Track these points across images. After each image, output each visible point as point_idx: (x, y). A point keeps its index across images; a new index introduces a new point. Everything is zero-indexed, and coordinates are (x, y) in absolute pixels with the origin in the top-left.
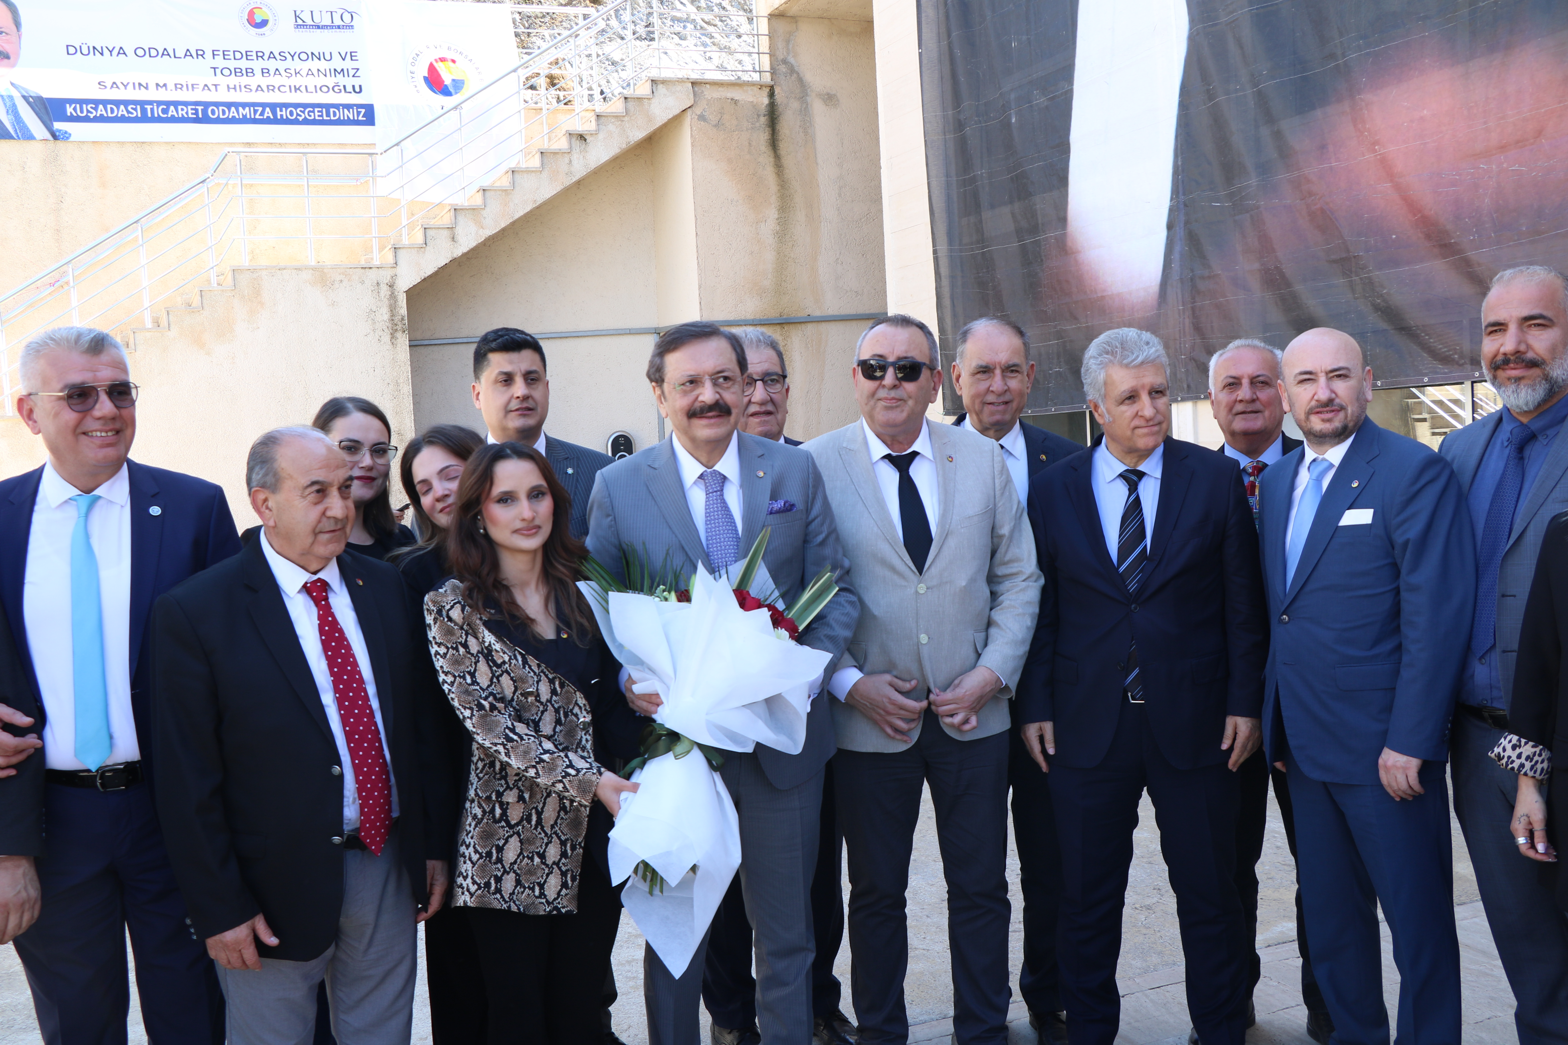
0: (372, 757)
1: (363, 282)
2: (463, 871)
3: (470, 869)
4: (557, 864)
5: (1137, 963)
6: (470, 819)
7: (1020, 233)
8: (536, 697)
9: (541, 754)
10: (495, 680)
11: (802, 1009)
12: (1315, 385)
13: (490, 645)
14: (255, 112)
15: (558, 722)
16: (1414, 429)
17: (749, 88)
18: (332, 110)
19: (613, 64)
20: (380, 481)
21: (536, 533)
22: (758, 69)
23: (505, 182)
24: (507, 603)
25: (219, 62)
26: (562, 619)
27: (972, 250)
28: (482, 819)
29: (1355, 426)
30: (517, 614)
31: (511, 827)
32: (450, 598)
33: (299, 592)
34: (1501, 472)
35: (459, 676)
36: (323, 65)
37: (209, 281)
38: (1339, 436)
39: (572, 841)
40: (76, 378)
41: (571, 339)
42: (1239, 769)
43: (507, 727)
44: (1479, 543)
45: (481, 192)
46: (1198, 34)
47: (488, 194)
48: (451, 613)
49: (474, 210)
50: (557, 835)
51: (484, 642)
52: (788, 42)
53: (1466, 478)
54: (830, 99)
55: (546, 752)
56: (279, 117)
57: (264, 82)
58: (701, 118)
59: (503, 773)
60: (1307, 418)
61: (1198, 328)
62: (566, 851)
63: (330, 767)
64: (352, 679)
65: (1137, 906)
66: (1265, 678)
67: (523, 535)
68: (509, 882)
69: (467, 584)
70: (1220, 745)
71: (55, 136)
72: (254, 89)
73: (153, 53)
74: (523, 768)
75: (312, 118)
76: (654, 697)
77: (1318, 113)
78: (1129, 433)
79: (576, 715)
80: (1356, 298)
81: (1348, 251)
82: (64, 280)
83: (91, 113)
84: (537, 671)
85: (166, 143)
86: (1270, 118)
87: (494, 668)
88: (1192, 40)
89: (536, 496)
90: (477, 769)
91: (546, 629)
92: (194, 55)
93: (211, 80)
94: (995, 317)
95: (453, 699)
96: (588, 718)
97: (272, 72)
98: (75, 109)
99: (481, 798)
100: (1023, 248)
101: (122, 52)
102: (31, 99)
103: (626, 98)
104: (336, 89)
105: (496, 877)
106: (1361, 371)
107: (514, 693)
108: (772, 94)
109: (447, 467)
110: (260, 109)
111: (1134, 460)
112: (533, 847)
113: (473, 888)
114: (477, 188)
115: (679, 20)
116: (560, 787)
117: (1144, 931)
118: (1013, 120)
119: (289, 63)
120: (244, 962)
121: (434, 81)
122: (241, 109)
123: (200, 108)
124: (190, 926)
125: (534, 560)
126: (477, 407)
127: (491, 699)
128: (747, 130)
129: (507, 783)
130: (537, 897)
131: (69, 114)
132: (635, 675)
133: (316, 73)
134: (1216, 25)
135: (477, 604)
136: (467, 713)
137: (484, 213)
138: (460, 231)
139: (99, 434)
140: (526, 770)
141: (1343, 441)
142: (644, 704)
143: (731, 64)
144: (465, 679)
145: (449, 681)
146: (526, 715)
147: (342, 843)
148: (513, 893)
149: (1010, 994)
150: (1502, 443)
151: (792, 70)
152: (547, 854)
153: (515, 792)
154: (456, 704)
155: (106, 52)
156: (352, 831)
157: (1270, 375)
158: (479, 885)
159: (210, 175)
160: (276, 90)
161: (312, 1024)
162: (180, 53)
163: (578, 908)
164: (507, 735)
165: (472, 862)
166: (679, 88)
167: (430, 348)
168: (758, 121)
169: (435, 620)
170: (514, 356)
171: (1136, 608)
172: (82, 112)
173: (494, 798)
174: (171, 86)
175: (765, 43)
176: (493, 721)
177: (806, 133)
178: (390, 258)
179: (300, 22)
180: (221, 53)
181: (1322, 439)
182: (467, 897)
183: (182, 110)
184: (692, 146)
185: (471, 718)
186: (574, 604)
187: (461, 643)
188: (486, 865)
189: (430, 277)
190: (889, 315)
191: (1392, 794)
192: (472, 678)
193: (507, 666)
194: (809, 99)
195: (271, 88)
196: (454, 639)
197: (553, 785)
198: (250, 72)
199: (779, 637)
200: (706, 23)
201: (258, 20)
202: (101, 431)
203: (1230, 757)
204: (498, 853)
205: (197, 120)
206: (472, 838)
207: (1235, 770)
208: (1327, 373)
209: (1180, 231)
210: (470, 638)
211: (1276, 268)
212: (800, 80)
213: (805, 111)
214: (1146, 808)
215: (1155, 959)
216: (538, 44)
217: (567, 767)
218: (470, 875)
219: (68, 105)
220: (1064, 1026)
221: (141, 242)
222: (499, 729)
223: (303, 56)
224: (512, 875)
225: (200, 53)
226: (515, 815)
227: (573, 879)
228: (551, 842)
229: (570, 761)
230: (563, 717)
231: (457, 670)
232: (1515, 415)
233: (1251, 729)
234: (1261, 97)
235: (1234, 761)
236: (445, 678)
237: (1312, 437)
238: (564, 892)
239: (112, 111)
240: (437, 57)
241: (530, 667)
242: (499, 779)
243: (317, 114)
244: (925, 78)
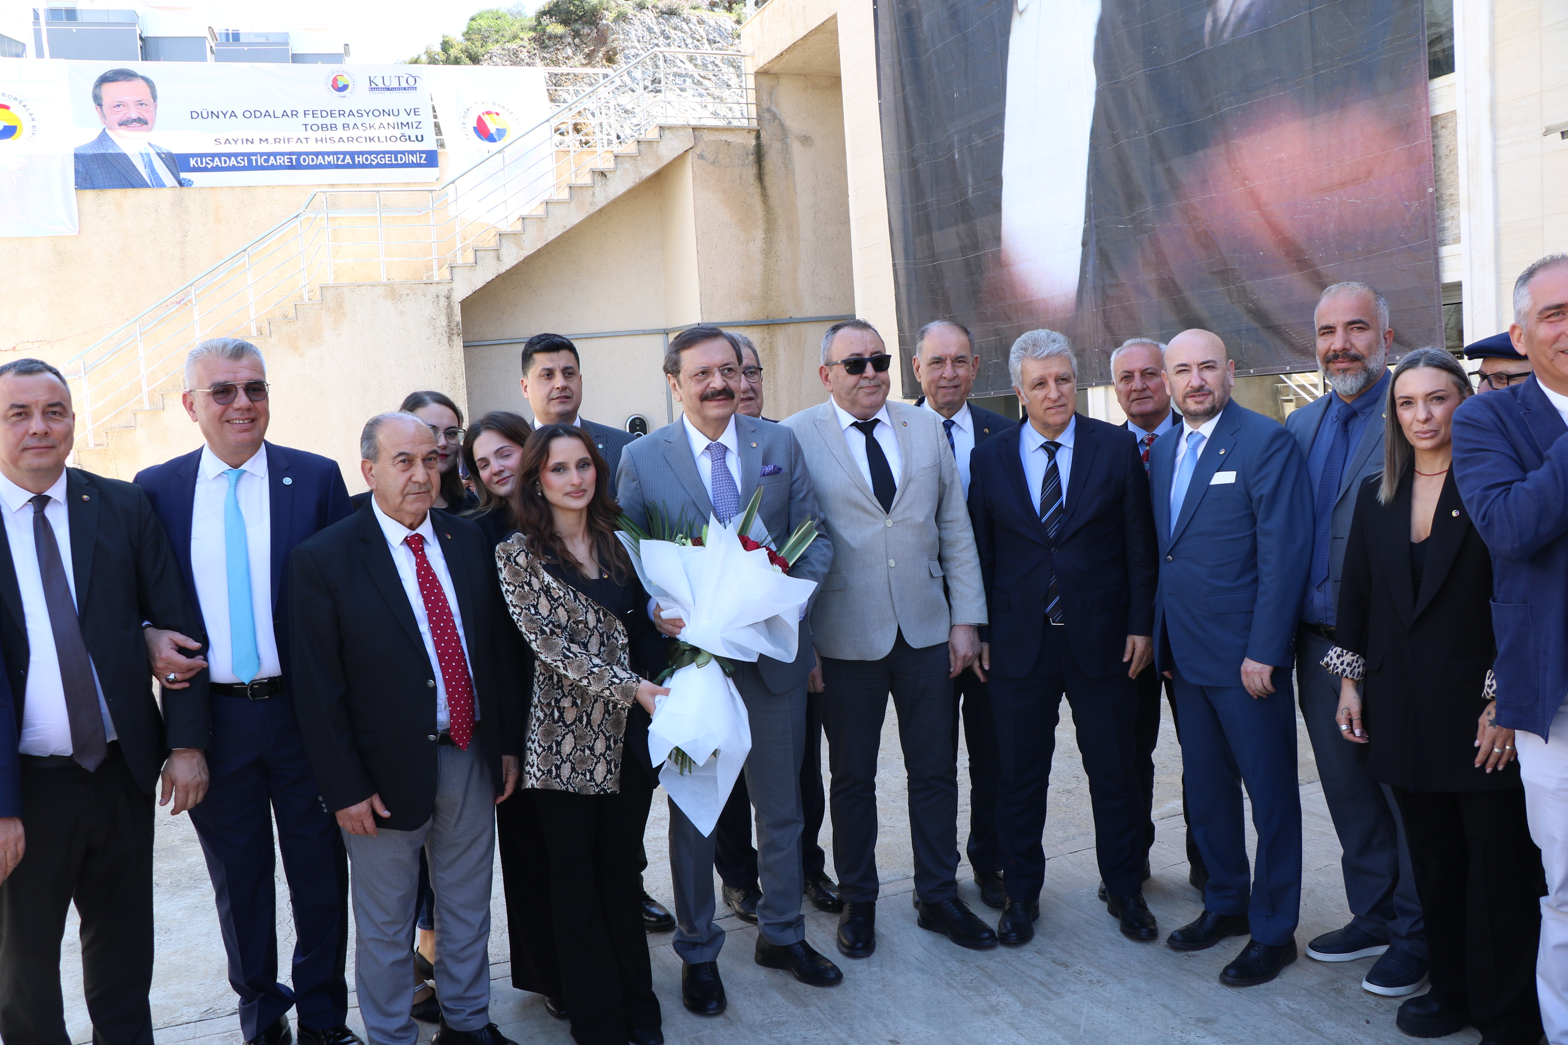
0: (459, 674)
1: (425, 295)
2: (530, 761)
3: (535, 759)
4: (603, 755)
5: (1060, 834)
6: (534, 720)
7: (963, 249)
8: (585, 624)
9: (592, 667)
10: (553, 611)
11: (795, 869)
12: (1190, 374)
13: (548, 584)
14: (338, 159)
15: (602, 644)
16: (1283, 407)
17: (740, 132)
18: (399, 156)
19: (625, 112)
20: (451, 458)
21: (583, 495)
22: (746, 115)
23: (540, 211)
24: (561, 550)
25: (310, 120)
26: (603, 563)
27: (925, 263)
28: (544, 720)
29: (1221, 406)
30: (568, 559)
31: (567, 726)
32: (517, 547)
33: (401, 544)
34: (1331, 442)
35: (525, 608)
36: (392, 120)
37: (301, 297)
38: (1209, 414)
39: (615, 737)
40: (221, 378)
41: (595, 339)
42: (1137, 677)
43: (564, 647)
44: (1316, 497)
45: (521, 220)
46: (1104, 90)
47: (526, 221)
48: (518, 559)
49: (515, 235)
50: (603, 732)
51: (544, 581)
52: (771, 94)
53: (1306, 447)
54: (806, 140)
55: (595, 666)
56: (357, 163)
57: (345, 134)
58: (701, 156)
59: (560, 685)
60: (1184, 401)
61: (1108, 327)
62: (610, 745)
63: (427, 681)
64: (442, 612)
65: (1060, 790)
66: (1155, 605)
67: (572, 497)
68: (566, 770)
69: (529, 536)
70: (1122, 658)
71: (181, 184)
72: (337, 140)
73: (258, 114)
74: (578, 679)
75: (384, 162)
76: (677, 621)
77: (1200, 154)
78: (1041, 413)
79: (616, 639)
80: (1233, 303)
81: (1226, 265)
82: (188, 298)
83: (209, 164)
84: (585, 604)
85: (267, 186)
86: (1162, 158)
87: (552, 602)
88: (1099, 94)
89: (583, 467)
90: (539, 681)
91: (591, 571)
92: (290, 115)
93: (303, 134)
94: (945, 319)
95: (520, 626)
96: (626, 641)
97: (351, 127)
98: (196, 162)
99: (543, 704)
100: (967, 261)
101: (233, 114)
102: (163, 155)
103: (638, 142)
104: (403, 138)
105: (556, 765)
106: (1225, 363)
107: (568, 621)
108: (758, 137)
109: (502, 448)
110: (342, 156)
111: (1051, 435)
112: (584, 742)
113: (538, 774)
114: (517, 216)
115: (680, 75)
116: (607, 692)
117: (1065, 809)
118: (957, 156)
119: (365, 119)
120: (365, 829)
121: (482, 131)
122: (326, 157)
123: (294, 157)
124: (322, 802)
125: (580, 517)
126: (526, 397)
127: (550, 626)
128: (738, 166)
129: (563, 692)
130: (588, 781)
131: (192, 166)
132: (662, 604)
133: (386, 126)
134: (1118, 82)
135: (538, 552)
136: (533, 637)
137: (523, 237)
138: (503, 252)
139: (237, 422)
140: (580, 680)
141: (1212, 418)
142: (670, 627)
143: (723, 110)
144: (529, 610)
145: (517, 612)
146: (578, 639)
147: (436, 740)
148: (570, 778)
149: (959, 858)
150: (1332, 419)
151: (775, 117)
152: (595, 747)
153: (570, 698)
154: (523, 630)
155: (221, 115)
156: (444, 730)
157: (1156, 367)
158: (543, 772)
159: (302, 211)
160: (355, 141)
161: (416, 879)
162: (279, 114)
163: (620, 790)
164: (564, 653)
165: (537, 754)
166: (682, 132)
167: (480, 348)
168: (747, 158)
169: (505, 565)
170: (554, 355)
171: (1055, 551)
172: (202, 163)
173: (553, 704)
174: (271, 140)
175: (752, 95)
176: (553, 643)
177: (787, 168)
178: (447, 275)
179: (373, 85)
180: (311, 113)
181: (1198, 417)
182: (534, 781)
183: (280, 159)
184: (693, 179)
185: (535, 641)
186: (613, 552)
187: (526, 582)
188: (548, 756)
189: (479, 289)
190: (857, 318)
191: (1251, 694)
192: (535, 610)
193: (562, 600)
194: (789, 141)
195: (350, 139)
196: (520, 579)
197: (602, 691)
198: (333, 127)
199: (774, 570)
200: (702, 77)
201: (340, 86)
202: (239, 420)
203: (1129, 667)
204: (557, 747)
205: (291, 167)
206: (536, 735)
207: (1134, 678)
208: (1199, 365)
209: (1092, 248)
210: (533, 578)
211: (1170, 278)
212: (781, 125)
213: (786, 150)
214: (1065, 708)
215: (1073, 831)
216: (563, 96)
217: (613, 677)
218: (536, 764)
219: (191, 159)
220: (1002, 882)
221: (248, 267)
222: (558, 649)
223: (377, 113)
224: (569, 764)
225: (294, 113)
226: (569, 717)
227: (616, 767)
228: (598, 738)
229: (615, 672)
230: (606, 640)
231: (523, 604)
232: (1341, 397)
233: (1146, 645)
234: (1155, 140)
235: (1133, 671)
236: (514, 610)
237: (1188, 415)
238: (609, 777)
239: (225, 162)
240: (484, 111)
241: (580, 601)
242: (557, 689)
243: (387, 159)
244: (884, 123)
